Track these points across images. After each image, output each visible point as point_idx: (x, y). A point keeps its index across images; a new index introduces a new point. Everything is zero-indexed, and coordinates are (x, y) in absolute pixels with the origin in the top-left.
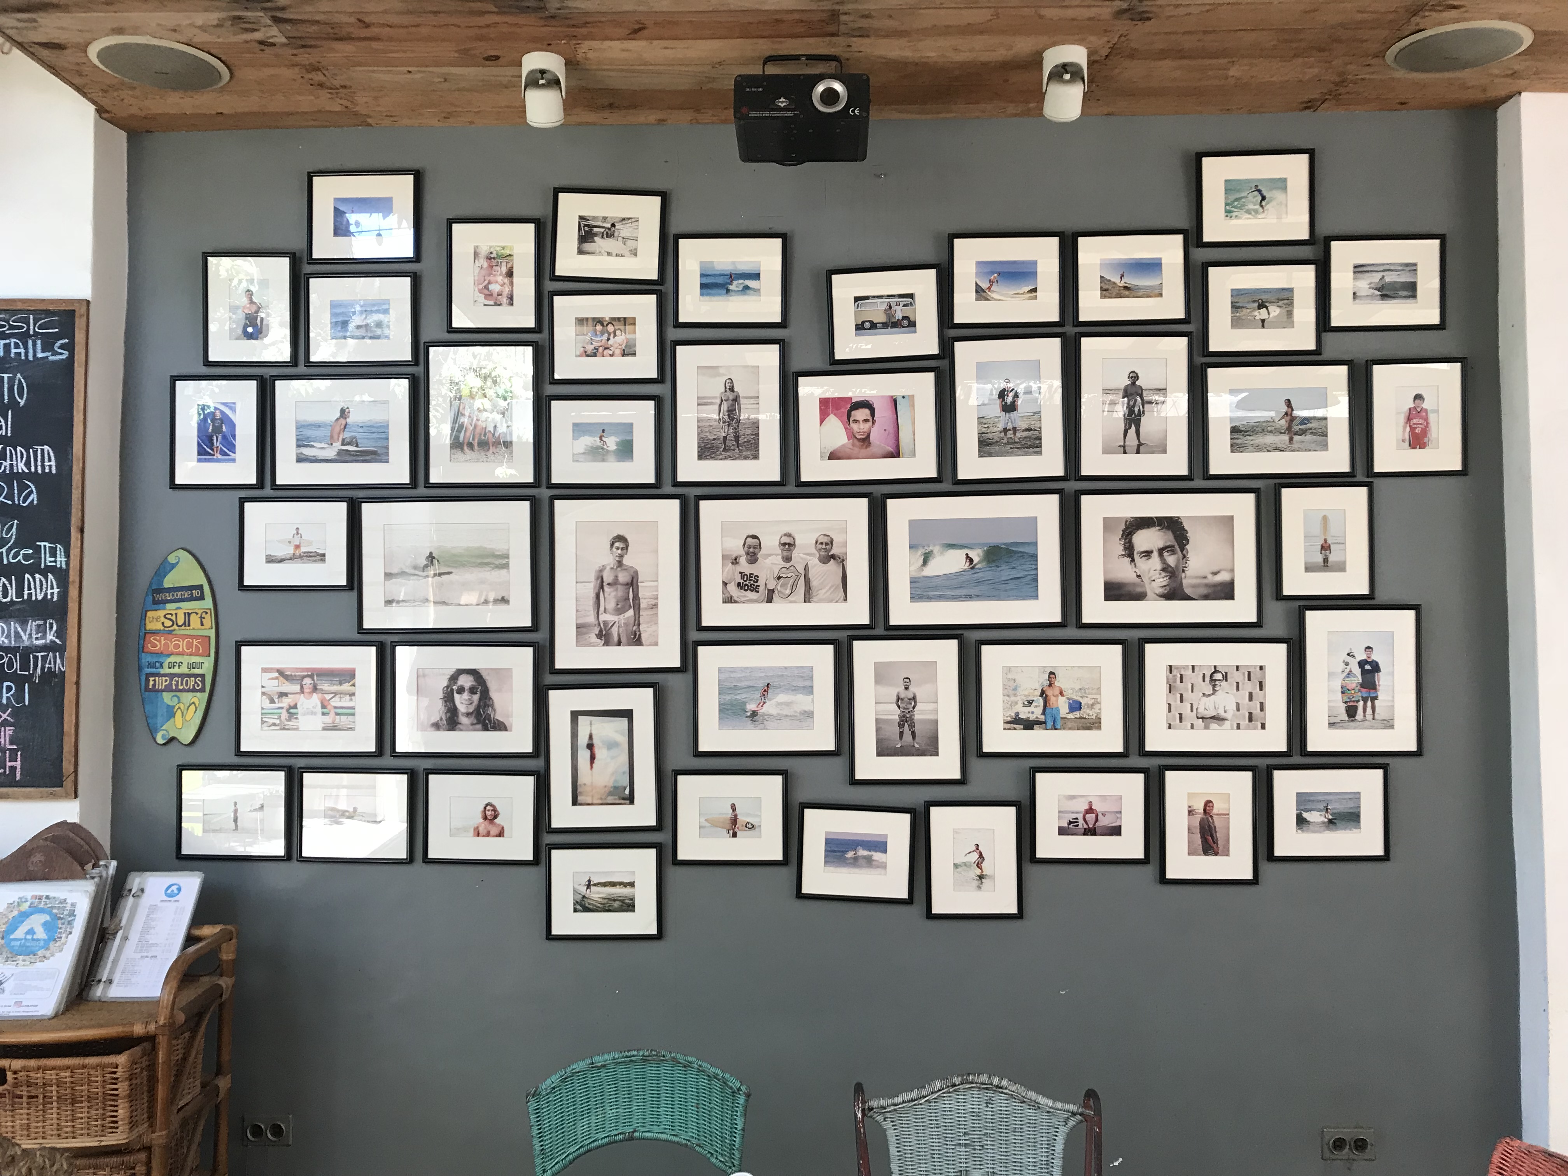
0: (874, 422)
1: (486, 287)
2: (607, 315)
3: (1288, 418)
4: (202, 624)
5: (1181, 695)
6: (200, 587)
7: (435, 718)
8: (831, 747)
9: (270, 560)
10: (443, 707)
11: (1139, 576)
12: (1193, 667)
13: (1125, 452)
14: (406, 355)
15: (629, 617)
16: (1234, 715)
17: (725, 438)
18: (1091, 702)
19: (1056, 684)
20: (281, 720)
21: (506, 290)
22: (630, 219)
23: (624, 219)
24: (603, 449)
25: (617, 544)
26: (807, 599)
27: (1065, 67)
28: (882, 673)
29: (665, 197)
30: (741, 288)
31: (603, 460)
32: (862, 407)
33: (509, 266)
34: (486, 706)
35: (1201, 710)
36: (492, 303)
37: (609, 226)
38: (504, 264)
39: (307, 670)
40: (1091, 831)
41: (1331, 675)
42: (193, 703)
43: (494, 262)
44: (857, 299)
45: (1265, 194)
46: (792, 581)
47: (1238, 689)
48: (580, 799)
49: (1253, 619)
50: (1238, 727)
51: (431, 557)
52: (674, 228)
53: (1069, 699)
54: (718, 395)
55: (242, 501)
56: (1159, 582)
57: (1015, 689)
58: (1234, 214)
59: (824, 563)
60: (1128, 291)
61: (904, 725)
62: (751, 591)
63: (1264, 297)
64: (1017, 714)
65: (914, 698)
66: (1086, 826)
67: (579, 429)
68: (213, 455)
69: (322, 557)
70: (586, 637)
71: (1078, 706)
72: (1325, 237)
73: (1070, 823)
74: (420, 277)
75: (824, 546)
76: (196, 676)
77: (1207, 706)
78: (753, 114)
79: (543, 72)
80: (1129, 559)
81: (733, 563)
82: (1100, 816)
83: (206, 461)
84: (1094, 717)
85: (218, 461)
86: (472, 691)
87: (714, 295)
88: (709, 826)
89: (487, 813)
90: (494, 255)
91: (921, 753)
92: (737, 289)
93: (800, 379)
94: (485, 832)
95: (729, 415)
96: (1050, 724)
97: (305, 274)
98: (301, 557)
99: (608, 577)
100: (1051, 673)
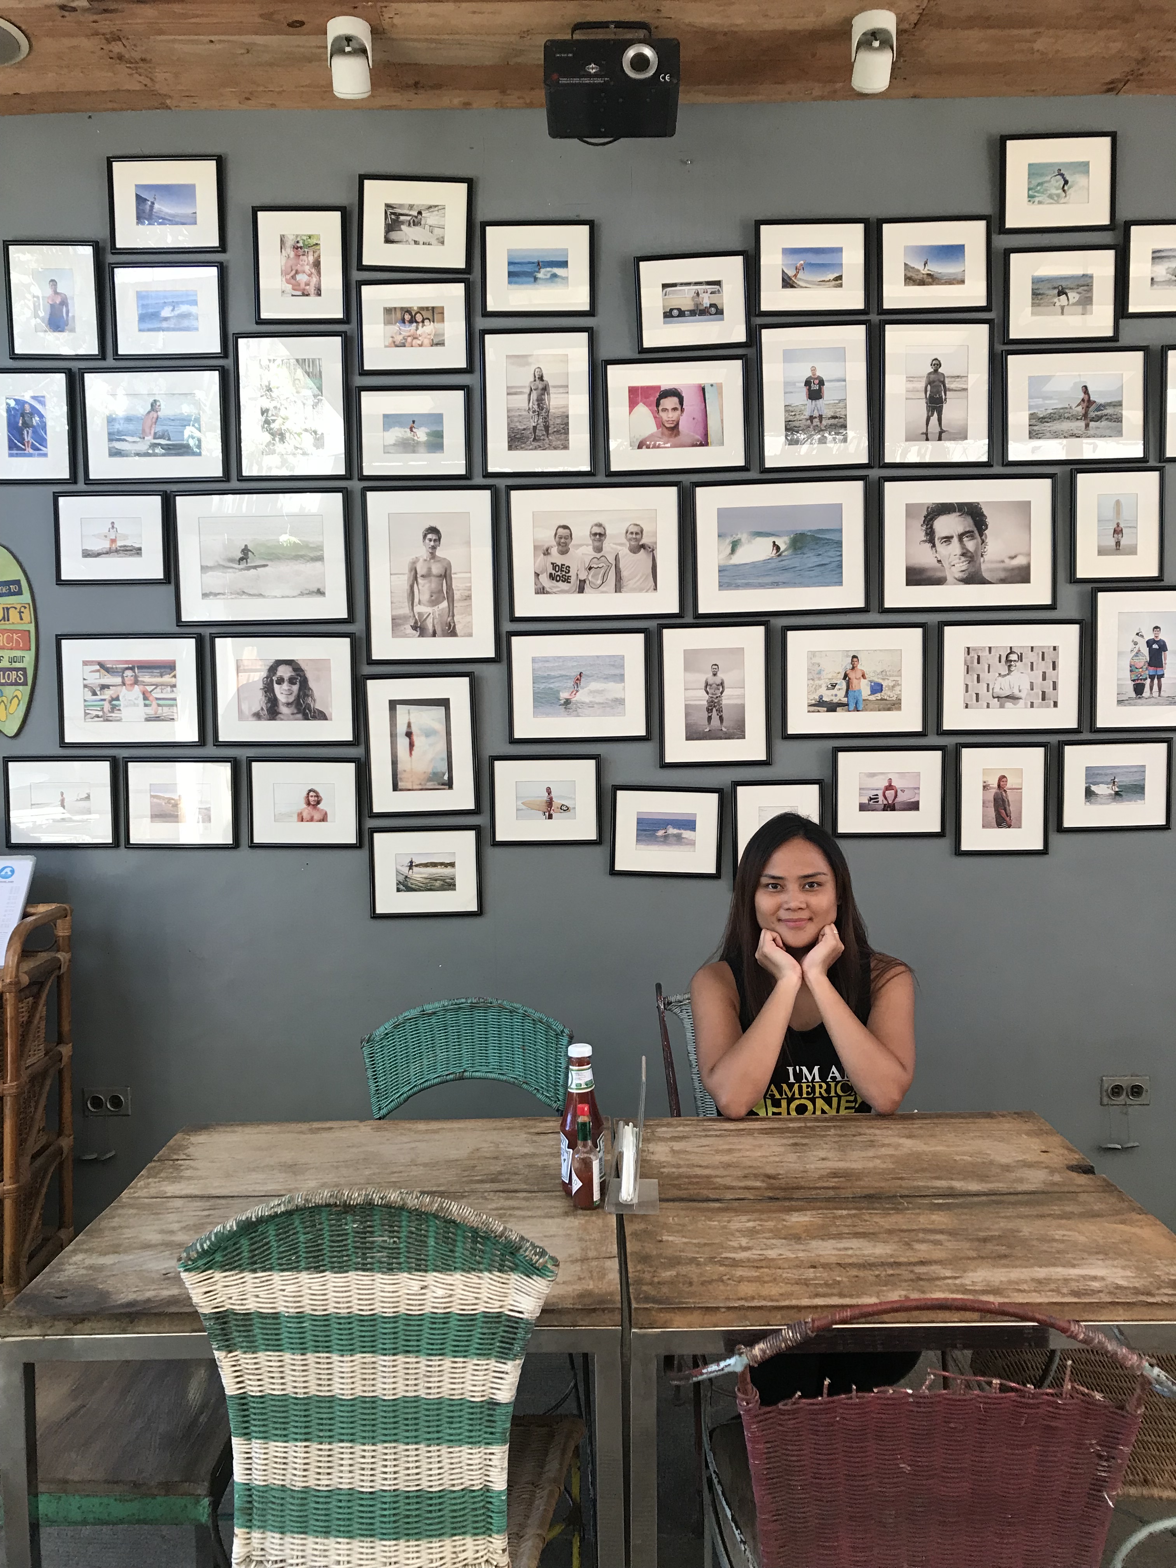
0: (682, 410)
1: (293, 277)
2: (415, 305)
3: (1085, 405)
4: (21, 619)
5: (978, 676)
6: (17, 582)
7: (256, 708)
8: (642, 732)
9: (87, 554)
10: (264, 698)
11: (939, 561)
12: (990, 648)
13: (927, 439)
14: (215, 347)
15: (443, 609)
16: (1028, 694)
17: (535, 428)
18: (891, 684)
19: (859, 667)
20: (104, 712)
21: (314, 280)
22: (436, 206)
23: (430, 207)
24: (414, 440)
25: (430, 536)
26: (618, 588)
27: (874, 34)
28: (691, 659)
29: (471, 183)
30: (549, 276)
31: (414, 452)
32: (670, 396)
33: (316, 255)
34: (306, 695)
35: (997, 690)
36: (300, 293)
37: (415, 213)
38: (311, 253)
39: (126, 662)
40: (890, 807)
41: (1120, 654)
42: (16, 696)
43: (300, 252)
44: (665, 286)
45: (1067, 178)
46: (603, 571)
47: (1032, 669)
48: (401, 785)
49: (1048, 601)
50: (1032, 705)
51: (246, 551)
52: (481, 216)
53: (871, 682)
54: (527, 384)
55: (56, 496)
56: (957, 567)
57: (819, 673)
58: (1037, 199)
59: (635, 553)
60: (931, 279)
61: (712, 710)
62: (563, 581)
63: (1064, 284)
64: (821, 697)
65: (722, 684)
66: (885, 802)
67: (390, 421)
68: (25, 450)
69: (138, 551)
70: (402, 628)
71: (879, 688)
72: (1125, 222)
73: (871, 799)
74: (227, 267)
75: (634, 536)
76: (17, 670)
77: (1003, 686)
78: (563, 81)
79: (349, 39)
80: (930, 545)
81: (544, 554)
82: (899, 792)
83: (17, 455)
84: (894, 699)
85: (30, 455)
86: (292, 681)
87: (522, 283)
88: (525, 808)
89: (310, 798)
90: (301, 244)
91: (728, 736)
92: (544, 277)
93: (609, 367)
94: (309, 818)
95: (538, 405)
96: (852, 707)
97: (110, 264)
98: (117, 551)
99: (421, 570)
100: (854, 657)
